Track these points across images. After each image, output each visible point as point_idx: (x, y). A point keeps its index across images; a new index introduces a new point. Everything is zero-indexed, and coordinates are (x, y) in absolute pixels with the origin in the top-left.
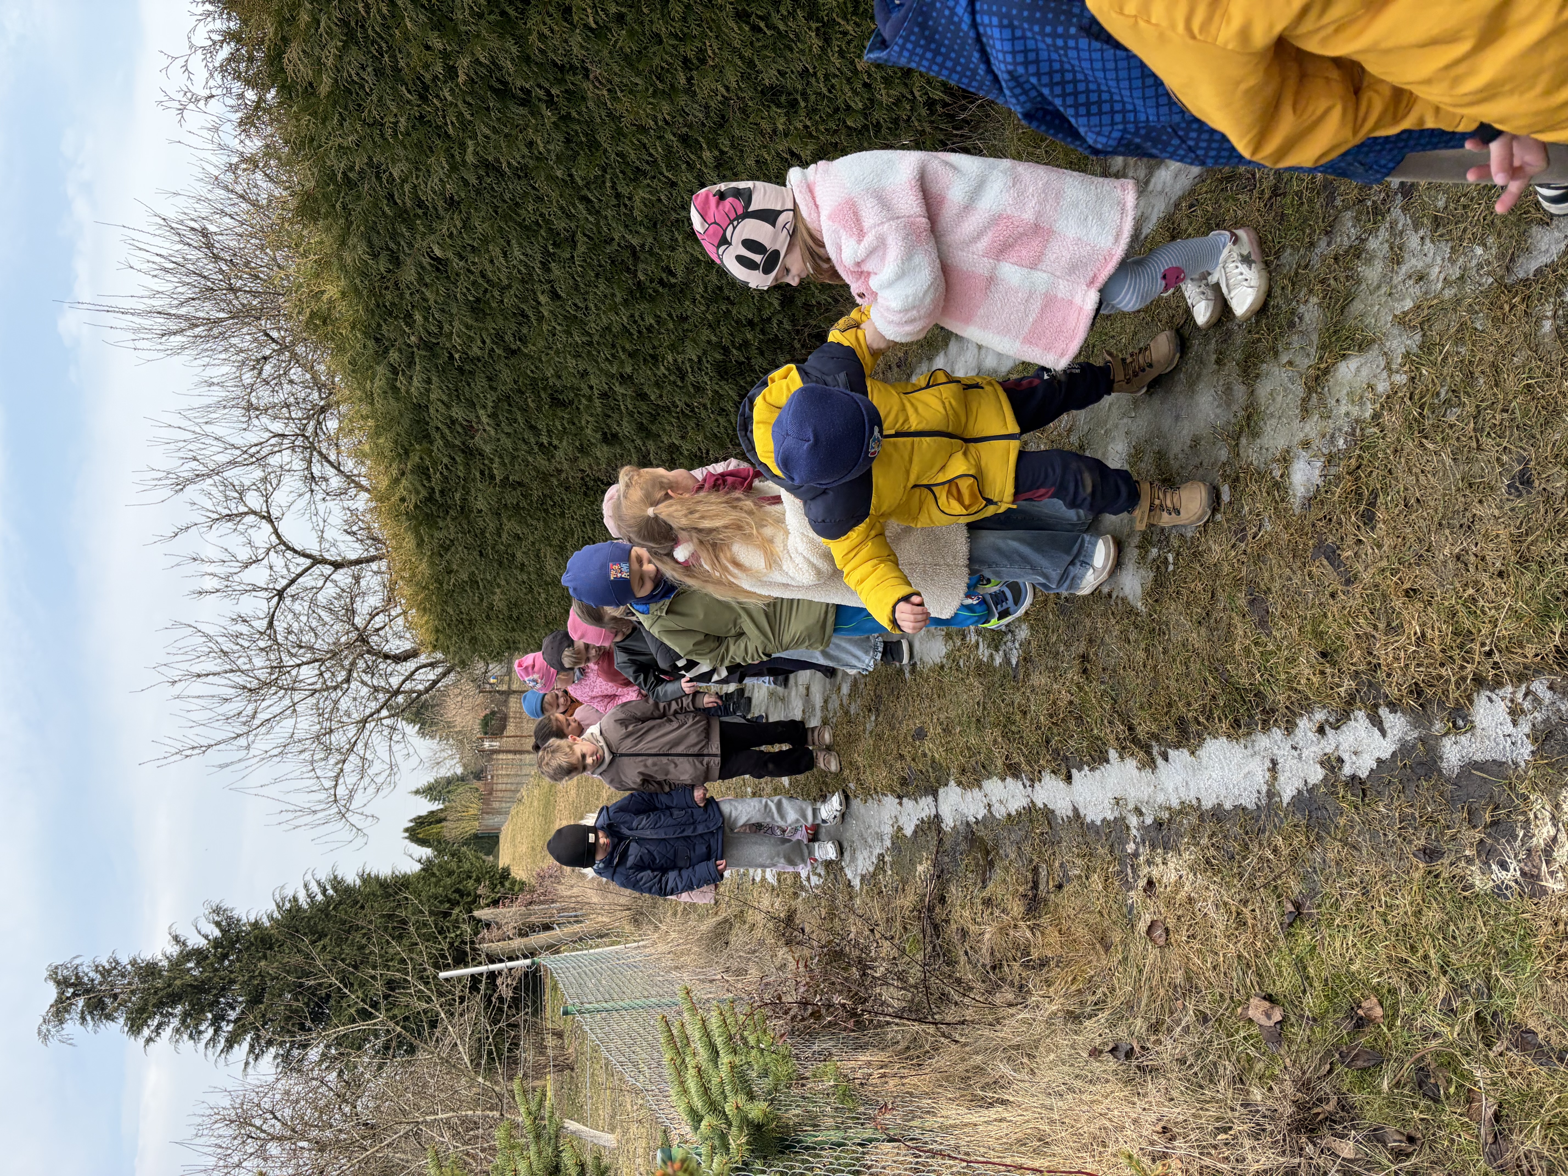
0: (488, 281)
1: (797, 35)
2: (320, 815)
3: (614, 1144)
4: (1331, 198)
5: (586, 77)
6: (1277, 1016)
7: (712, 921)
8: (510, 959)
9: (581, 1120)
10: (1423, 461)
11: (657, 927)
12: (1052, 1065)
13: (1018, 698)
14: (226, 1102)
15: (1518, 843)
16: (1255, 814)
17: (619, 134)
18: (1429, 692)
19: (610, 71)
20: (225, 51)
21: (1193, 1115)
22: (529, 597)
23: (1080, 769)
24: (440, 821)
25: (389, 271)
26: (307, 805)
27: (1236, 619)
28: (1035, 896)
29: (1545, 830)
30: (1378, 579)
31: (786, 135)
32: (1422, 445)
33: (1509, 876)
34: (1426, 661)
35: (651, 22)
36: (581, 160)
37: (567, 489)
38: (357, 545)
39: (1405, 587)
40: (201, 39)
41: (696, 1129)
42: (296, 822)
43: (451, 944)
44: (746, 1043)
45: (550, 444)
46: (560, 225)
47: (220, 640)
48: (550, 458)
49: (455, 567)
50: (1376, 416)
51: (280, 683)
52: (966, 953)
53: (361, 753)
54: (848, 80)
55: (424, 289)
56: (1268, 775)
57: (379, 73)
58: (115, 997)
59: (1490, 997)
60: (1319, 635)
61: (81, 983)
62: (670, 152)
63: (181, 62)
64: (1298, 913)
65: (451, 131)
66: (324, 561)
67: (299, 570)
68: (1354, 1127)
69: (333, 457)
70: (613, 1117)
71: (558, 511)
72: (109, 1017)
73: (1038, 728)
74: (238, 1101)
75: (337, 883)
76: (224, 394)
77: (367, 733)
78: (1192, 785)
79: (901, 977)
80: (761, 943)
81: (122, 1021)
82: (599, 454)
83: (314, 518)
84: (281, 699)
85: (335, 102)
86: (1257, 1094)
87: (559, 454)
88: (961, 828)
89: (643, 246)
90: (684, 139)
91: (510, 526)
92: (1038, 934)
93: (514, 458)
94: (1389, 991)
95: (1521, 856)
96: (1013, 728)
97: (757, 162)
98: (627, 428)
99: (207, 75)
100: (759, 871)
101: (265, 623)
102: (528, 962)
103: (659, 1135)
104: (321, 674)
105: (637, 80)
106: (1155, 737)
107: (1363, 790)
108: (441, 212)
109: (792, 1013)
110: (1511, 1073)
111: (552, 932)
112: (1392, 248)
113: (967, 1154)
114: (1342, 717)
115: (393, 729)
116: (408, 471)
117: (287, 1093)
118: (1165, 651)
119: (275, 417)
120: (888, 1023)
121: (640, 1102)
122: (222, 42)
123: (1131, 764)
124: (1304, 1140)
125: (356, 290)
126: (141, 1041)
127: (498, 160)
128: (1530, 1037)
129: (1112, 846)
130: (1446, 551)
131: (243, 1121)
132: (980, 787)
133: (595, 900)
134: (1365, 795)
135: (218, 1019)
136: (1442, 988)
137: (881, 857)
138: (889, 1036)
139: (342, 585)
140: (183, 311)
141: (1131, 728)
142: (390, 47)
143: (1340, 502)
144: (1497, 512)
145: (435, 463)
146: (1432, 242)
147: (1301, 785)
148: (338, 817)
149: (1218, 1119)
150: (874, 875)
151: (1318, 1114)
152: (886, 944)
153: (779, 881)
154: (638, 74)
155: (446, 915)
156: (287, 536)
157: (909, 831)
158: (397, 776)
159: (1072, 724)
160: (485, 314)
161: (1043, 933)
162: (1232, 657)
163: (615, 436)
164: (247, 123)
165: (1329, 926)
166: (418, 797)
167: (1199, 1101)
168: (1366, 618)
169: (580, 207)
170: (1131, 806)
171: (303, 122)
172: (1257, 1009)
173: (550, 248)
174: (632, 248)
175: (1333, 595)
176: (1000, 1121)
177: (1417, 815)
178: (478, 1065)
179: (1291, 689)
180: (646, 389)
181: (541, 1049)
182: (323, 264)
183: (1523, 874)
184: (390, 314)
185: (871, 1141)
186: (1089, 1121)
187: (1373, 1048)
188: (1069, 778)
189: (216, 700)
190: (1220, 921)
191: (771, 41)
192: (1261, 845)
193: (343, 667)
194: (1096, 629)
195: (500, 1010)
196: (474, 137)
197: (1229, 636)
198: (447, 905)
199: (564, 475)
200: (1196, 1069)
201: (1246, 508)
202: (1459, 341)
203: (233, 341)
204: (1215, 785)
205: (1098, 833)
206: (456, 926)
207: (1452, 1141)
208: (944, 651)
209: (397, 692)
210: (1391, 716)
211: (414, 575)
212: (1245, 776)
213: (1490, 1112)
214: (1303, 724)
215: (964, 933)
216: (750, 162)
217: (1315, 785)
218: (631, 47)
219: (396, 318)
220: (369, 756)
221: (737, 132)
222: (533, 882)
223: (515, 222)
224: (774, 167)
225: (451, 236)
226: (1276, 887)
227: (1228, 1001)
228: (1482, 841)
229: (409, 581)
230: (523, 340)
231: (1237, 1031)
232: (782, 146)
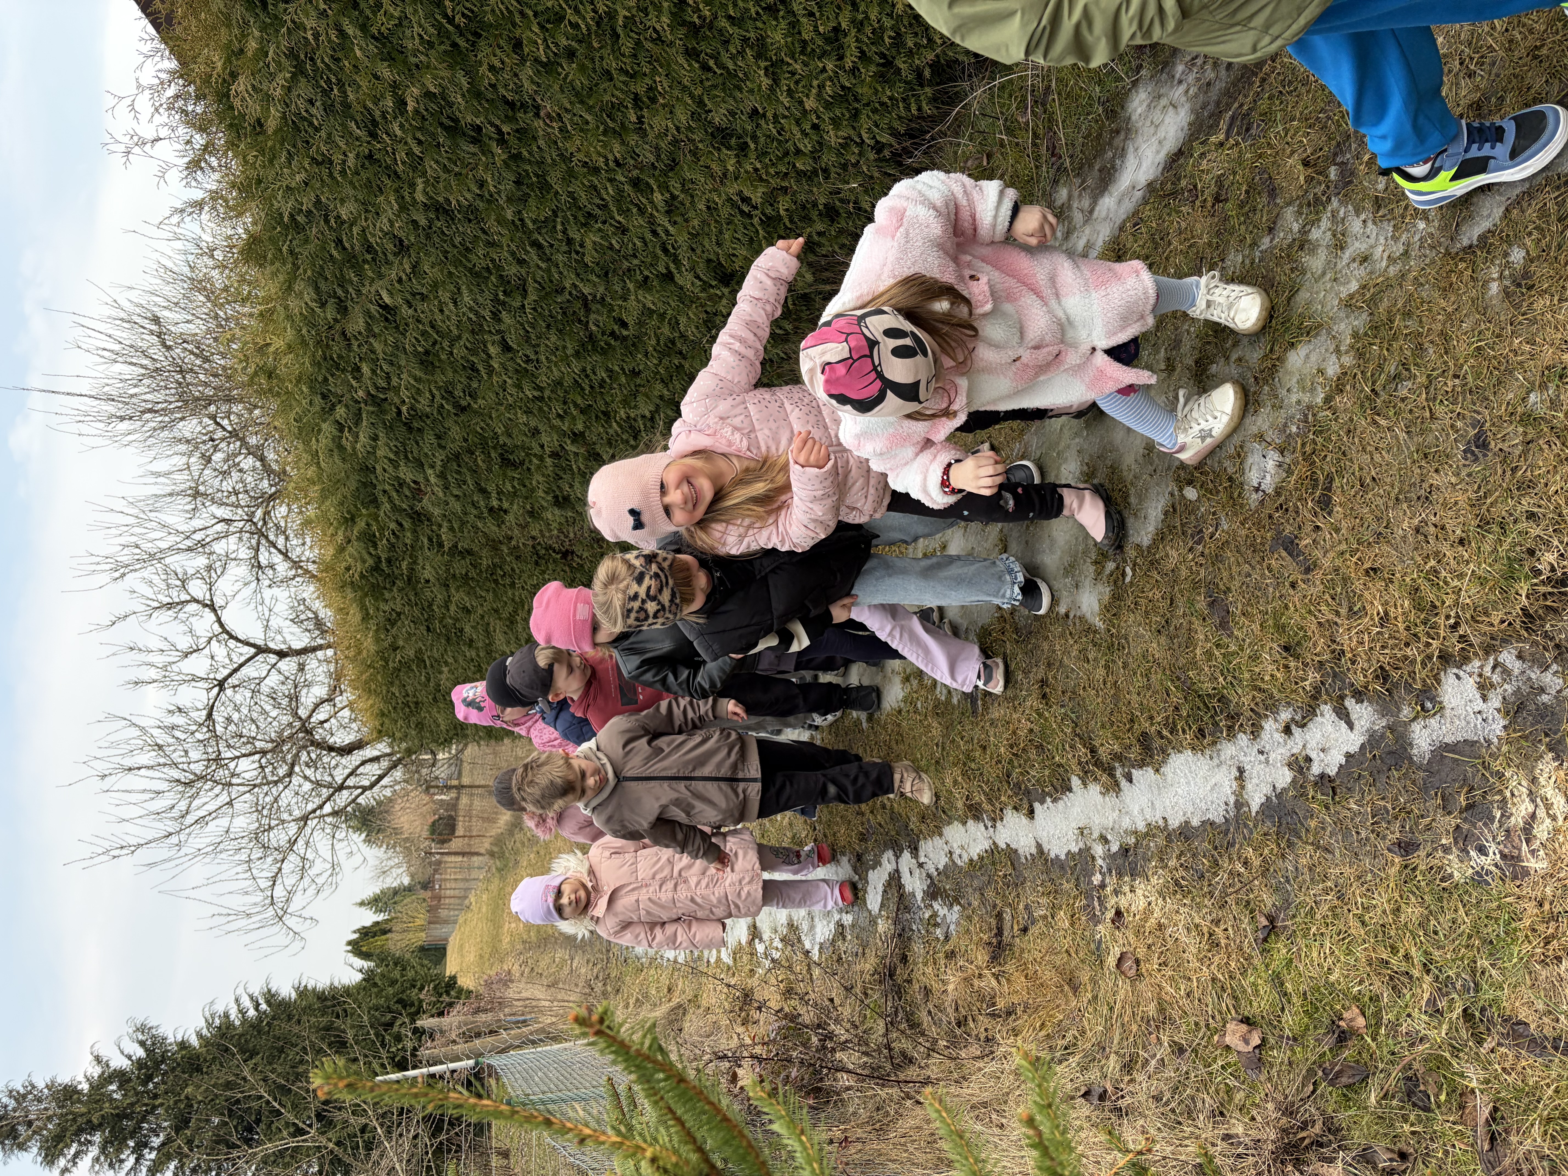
0: (438, 331)
1: (746, 74)
2: (255, 919)
5: (537, 115)
6: (1256, 1040)
7: (665, 1008)
8: (453, 1061)
10: (1376, 439)
13: (977, 734)
15: (1496, 824)
16: (1223, 828)
17: (571, 174)
18: (1395, 675)
19: (561, 108)
20: (173, 89)
23: (1042, 802)
24: (385, 932)
25: (337, 320)
26: (241, 908)
27: (1197, 624)
28: (1000, 943)
29: (1523, 808)
30: (1338, 562)
31: (737, 177)
32: (1375, 422)
33: (1489, 861)
34: (1391, 642)
35: (602, 58)
36: (532, 202)
37: (518, 558)
38: (305, 636)
39: (1365, 567)
40: (148, 77)
45: (500, 507)
46: (512, 270)
47: (156, 732)
48: (500, 524)
49: (401, 643)
50: (1327, 400)
51: (217, 777)
52: (930, 1012)
53: (302, 852)
54: (797, 121)
55: (372, 340)
56: (1235, 784)
57: (328, 109)
58: (30, 1124)
59: (1477, 991)
60: (1281, 628)
62: (621, 195)
63: (128, 101)
64: (1272, 928)
65: (400, 168)
66: (268, 650)
67: (243, 659)
68: (1342, 1149)
69: (280, 544)
71: (508, 581)
72: (22, 1147)
73: (999, 761)
75: (270, 997)
77: (308, 830)
78: (1157, 804)
81: (35, 1150)
82: (550, 519)
83: (260, 608)
84: (216, 795)
85: (283, 139)
86: (1238, 1126)
87: (510, 518)
89: (594, 295)
90: (636, 183)
91: (459, 596)
92: (1004, 981)
93: (463, 523)
94: (1371, 999)
95: (1499, 839)
96: (973, 766)
97: (708, 208)
99: (153, 113)
100: (714, 952)
101: (203, 713)
102: (471, 1062)
104: (261, 767)
105: (589, 118)
106: (1119, 757)
107: (1333, 788)
108: (390, 257)
110: (1504, 1069)
111: (499, 1037)
112: (1334, 236)
114: (1309, 713)
115: (336, 826)
116: (354, 538)
118: (1125, 666)
119: (222, 503)
122: (170, 80)
123: (1095, 789)
124: (1290, 1168)
125: (303, 341)
126: (56, 1172)
127: (447, 200)
128: (1521, 1028)
129: (1077, 879)
130: (1405, 525)
132: (941, 835)
133: (544, 1002)
134: (1335, 793)
135: (140, 1147)
136: (1426, 988)
137: (840, 921)
139: (286, 673)
141: (1093, 751)
142: (338, 80)
143: (1296, 489)
144: (1454, 480)
145: (381, 529)
146: (1374, 223)
147: (1269, 791)
148: (275, 920)
150: (833, 942)
151: (1304, 1138)
152: (847, 1012)
153: (735, 959)
154: (589, 111)
155: (387, 1027)
156: (230, 625)
158: (340, 876)
159: (1033, 754)
160: (434, 367)
161: (1008, 980)
162: (1193, 663)
163: (566, 499)
164: (194, 167)
165: (1305, 936)
166: (363, 909)
167: (1178, 1138)
168: (1328, 605)
169: (532, 252)
170: (1096, 835)
172: (1234, 1035)
173: (501, 297)
174: (584, 298)
175: (1293, 585)
177: (1389, 806)
179: (1255, 688)
180: (598, 448)
183: (1504, 856)
184: (338, 367)
187: (1357, 1062)
188: (1031, 813)
189: (147, 794)
190: (1191, 944)
191: (720, 80)
192: (1230, 859)
193: (285, 760)
194: (1054, 651)
196: (424, 175)
197: (1190, 642)
198: (389, 1017)
199: (513, 543)
200: (1173, 1105)
202: (1406, 315)
204: (1182, 801)
205: (1062, 867)
207: (1446, 1153)
208: (901, 695)
209: (341, 787)
210: (1358, 706)
211: (360, 653)
212: (1212, 789)
213: (1486, 1112)
214: (1269, 725)
215: (927, 992)
216: (701, 206)
217: (1284, 789)
218: (580, 81)
219: (344, 371)
220: (310, 855)
221: (688, 175)
222: (481, 990)
223: (465, 267)
224: (725, 211)
225: (400, 281)
226: (1248, 903)
227: (1204, 1029)
228: (1458, 827)
229: (353, 660)
230: (473, 396)
231: (1215, 1060)
232: (732, 189)
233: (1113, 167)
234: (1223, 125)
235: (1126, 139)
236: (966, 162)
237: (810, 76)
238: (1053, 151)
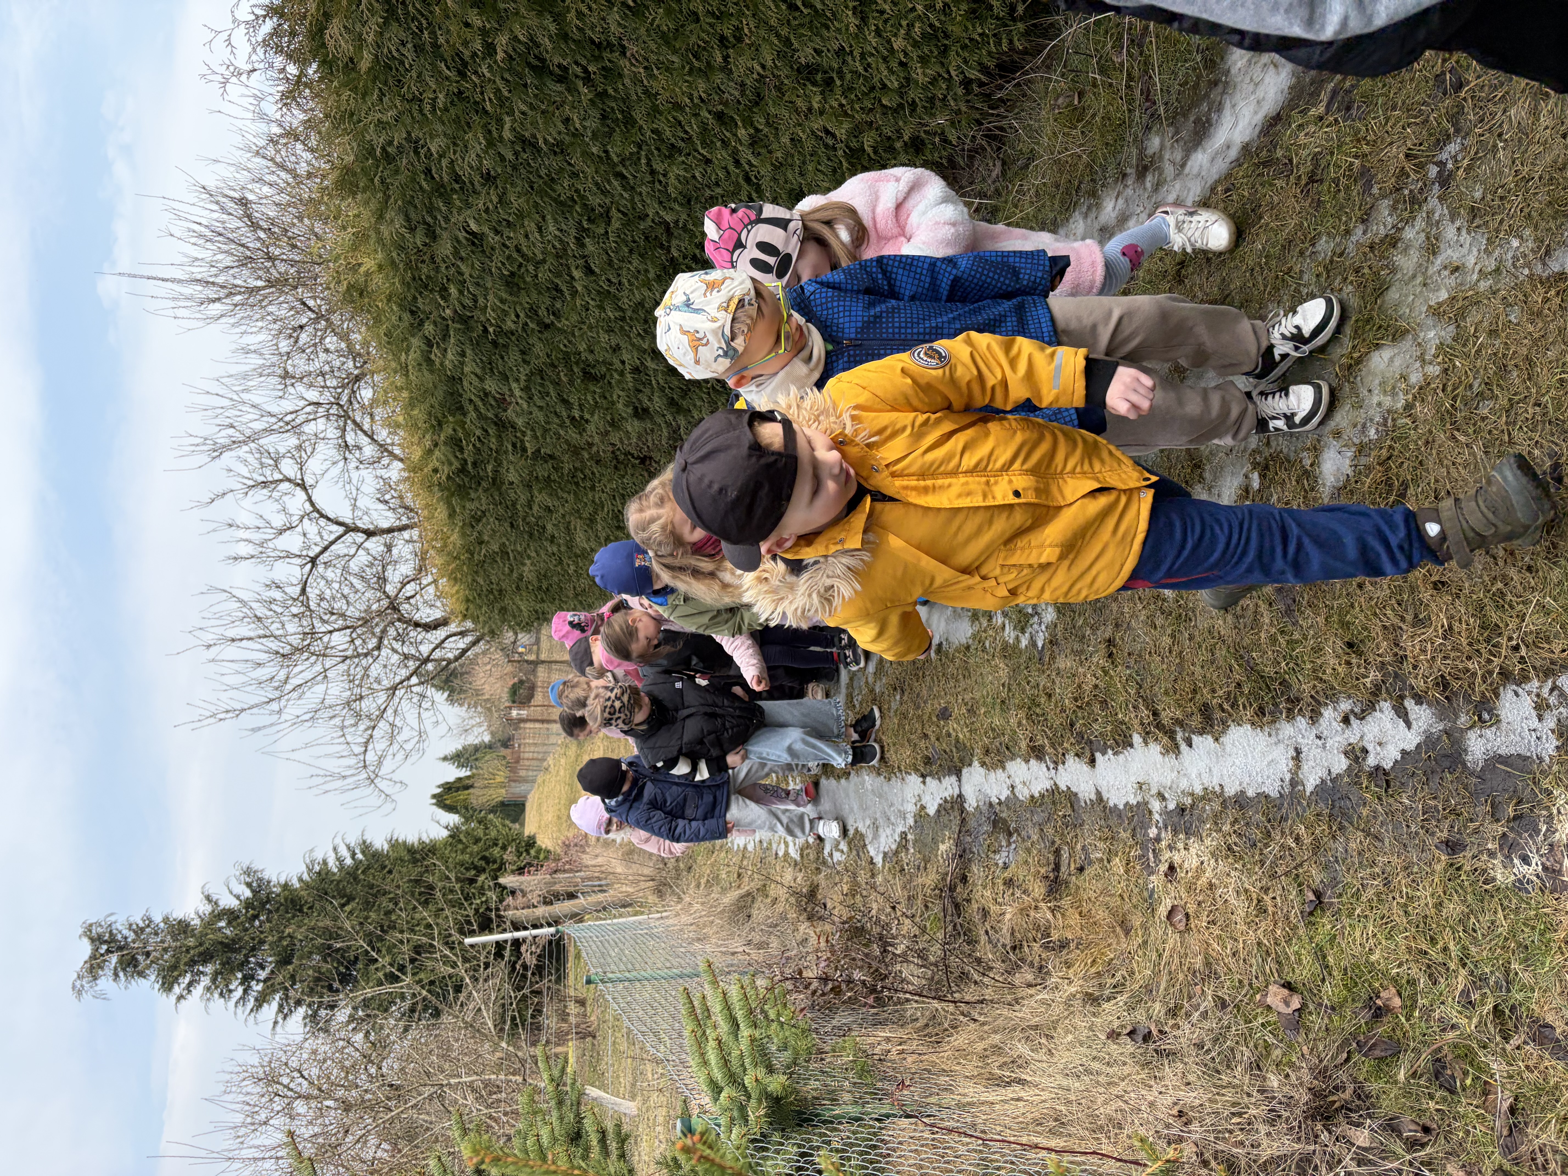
0: (523, 256)
1: (834, 14)
2: (350, 780)
3: (635, 1112)
4: (1368, 186)
5: (623, 54)
6: (1296, 1003)
7: (735, 894)
8: (535, 927)
9: (603, 1087)
10: (1454, 454)
11: (679, 898)
12: (1070, 1047)
13: (1043, 681)
14: (256, 1061)
15: (1541, 837)
16: (1278, 802)
17: (655, 111)
18: (1455, 685)
19: (647, 49)
20: (268, 26)
21: (1210, 1100)
22: (559, 569)
23: (1104, 753)
24: (467, 788)
25: (425, 245)
26: (337, 770)
27: (1263, 607)
28: (1057, 878)
31: (822, 113)
32: (1454, 437)
33: (1531, 871)
34: (1452, 654)
36: (617, 136)
37: (598, 462)
38: (390, 514)
39: (1433, 579)
40: (244, 13)
41: (716, 1100)
42: (327, 787)
43: (477, 910)
44: (766, 1017)
45: (582, 417)
46: (595, 200)
47: (255, 605)
48: (582, 432)
49: (486, 538)
50: (1408, 407)
51: (312, 649)
52: (987, 932)
53: (391, 719)
54: (885, 59)
55: (459, 263)
56: (1291, 763)
57: (419, 49)
58: (148, 954)
59: (1508, 990)
60: (1345, 625)
61: (116, 941)
62: (705, 129)
63: (224, 36)
64: (1319, 902)
65: (488, 107)
66: (356, 529)
67: (332, 537)
68: (1370, 1116)
69: (366, 427)
70: (633, 1085)
71: (588, 484)
72: (141, 974)
73: (1063, 711)
74: (267, 1059)
75: (366, 847)
76: (261, 362)
77: (396, 700)
78: (1215, 771)
79: (922, 954)
80: (783, 917)
81: (153, 978)
82: (629, 428)
83: (348, 487)
84: (312, 665)
85: (375, 78)
86: (1274, 1081)
87: (591, 428)
88: (984, 809)
89: (676, 222)
90: (720, 117)
91: (542, 498)
92: (1059, 916)
93: (546, 431)
94: (1408, 982)
95: (1543, 851)
96: (1038, 710)
97: (792, 140)
98: (657, 403)
99: (250, 49)
101: (298, 589)
102: (552, 930)
103: (679, 1105)
104: (352, 641)
105: (675, 58)
106: (1179, 723)
107: (1387, 782)
108: (478, 187)
109: (812, 987)
110: (1527, 1067)
111: (576, 901)
112: (1428, 238)
113: (984, 1132)
114: (1368, 708)
115: (423, 696)
116: (441, 442)
117: (314, 1052)
118: (1191, 638)
119: (311, 385)
120: (908, 1000)
121: (660, 1071)
122: (265, 17)
123: (1155, 749)
124: (1319, 1126)
125: (393, 263)
126: (173, 998)
127: (534, 136)
128: (1547, 1031)
129: (1134, 830)
131: (271, 1079)
132: (1004, 768)
133: (619, 870)
134: (1388, 785)
135: (247, 979)
136: (1461, 981)
137: (903, 836)
138: (909, 1013)
139: (374, 553)
140: (220, 280)
141: (1155, 714)
142: (430, 24)
143: (1370, 493)
145: (467, 435)
146: (1469, 233)
147: (1325, 775)
148: (368, 782)
149: (1234, 1104)
150: (896, 853)
151: (1334, 1102)
152: (907, 921)
153: (802, 856)
154: (675, 52)
155: (472, 881)
156: (321, 504)
157: (932, 810)
158: (426, 743)
159: (1097, 708)
160: (519, 288)
161: (1063, 915)
162: (1257, 645)
163: (646, 410)
164: (289, 97)
165: (1350, 916)
166: (446, 763)
167: (1215, 1086)
168: (1393, 610)
169: (616, 183)
170: (1154, 791)
171: (344, 97)
172: (1275, 996)
173: (585, 224)
174: (666, 224)
176: (1018, 1100)
177: (1440, 807)
178: (502, 1030)
179: (1317, 678)
181: (564, 1016)
182: (360, 239)
183: (1545, 868)
184: (426, 287)
185: (888, 1116)
186: (1105, 1103)
187: (1390, 1037)
188: (1092, 762)
189: (249, 665)
190: (1240, 908)
191: (808, 19)
192: (1283, 833)
193: (373, 634)
194: (1122, 613)
195: (524, 976)
196: (511, 113)
197: (1256, 623)
198: (473, 872)
199: (595, 449)
200: (1213, 1054)
201: (1275, 497)
202: (1493, 333)
203: (271, 309)
204: (1238, 771)
205: (1120, 816)
206: (482, 891)
207: (1467, 1132)
208: (969, 633)
209: (427, 660)
210: (1417, 708)
211: (445, 545)
212: (1269, 764)
213: (1506, 1105)
214: (1328, 713)
215: (985, 913)
216: (785, 140)
217: (1339, 775)
218: (668, 25)
219: (431, 291)
220: (398, 723)
221: (773, 110)
222: (559, 850)
223: (551, 197)
224: (809, 145)
225: (487, 210)
226: (1297, 876)
227: (1247, 987)
228: (1504, 834)
229: (440, 551)
230: (556, 314)
231: (1255, 1018)
232: (817, 124)
233: (1209, 121)
234: (1324, 97)
235: (1224, 93)
236: (1056, 100)
237: (900, 16)
238: (1147, 95)
